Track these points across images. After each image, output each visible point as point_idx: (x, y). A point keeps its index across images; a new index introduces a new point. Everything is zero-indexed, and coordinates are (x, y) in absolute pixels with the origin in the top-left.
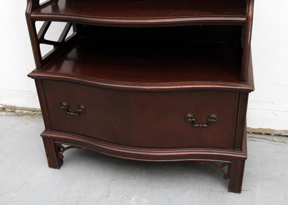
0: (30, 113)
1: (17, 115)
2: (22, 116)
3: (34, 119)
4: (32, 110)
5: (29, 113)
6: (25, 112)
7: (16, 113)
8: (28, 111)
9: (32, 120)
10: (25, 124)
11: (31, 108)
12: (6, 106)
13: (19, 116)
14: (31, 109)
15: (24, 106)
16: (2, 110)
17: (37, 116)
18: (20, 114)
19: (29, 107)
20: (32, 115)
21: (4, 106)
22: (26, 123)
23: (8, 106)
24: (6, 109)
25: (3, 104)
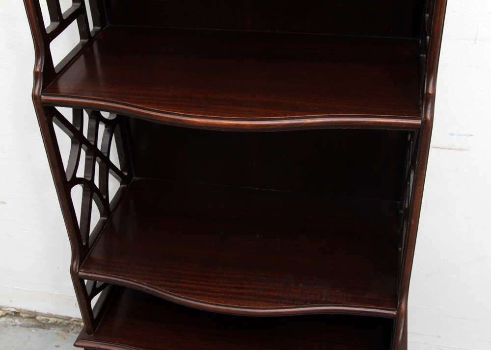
0: (61, 323)
1: (40, 324)
2: (49, 329)
3: (69, 334)
4: (64, 318)
5: (58, 323)
6: (52, 320)
7: (38, 321)
8: (58, 319)
9: (66, 337)
10: (56, 346)
11: (63, 316)
12: (21, 310)
13: (43, 328)
14: (61, 317)
15: (50, 312)
16: (13, 314)
17: (73, 329)
18: (44, 324)
19: (58, 314)
20: (63, 326)
21: (17, 310)
22: (57, 344)
23: (24, 310)
24: (21, 314)
25: (16, 307)
